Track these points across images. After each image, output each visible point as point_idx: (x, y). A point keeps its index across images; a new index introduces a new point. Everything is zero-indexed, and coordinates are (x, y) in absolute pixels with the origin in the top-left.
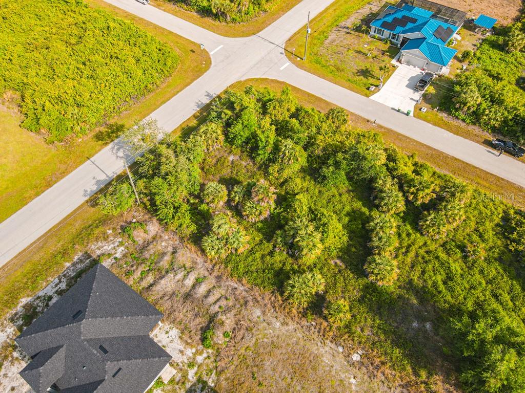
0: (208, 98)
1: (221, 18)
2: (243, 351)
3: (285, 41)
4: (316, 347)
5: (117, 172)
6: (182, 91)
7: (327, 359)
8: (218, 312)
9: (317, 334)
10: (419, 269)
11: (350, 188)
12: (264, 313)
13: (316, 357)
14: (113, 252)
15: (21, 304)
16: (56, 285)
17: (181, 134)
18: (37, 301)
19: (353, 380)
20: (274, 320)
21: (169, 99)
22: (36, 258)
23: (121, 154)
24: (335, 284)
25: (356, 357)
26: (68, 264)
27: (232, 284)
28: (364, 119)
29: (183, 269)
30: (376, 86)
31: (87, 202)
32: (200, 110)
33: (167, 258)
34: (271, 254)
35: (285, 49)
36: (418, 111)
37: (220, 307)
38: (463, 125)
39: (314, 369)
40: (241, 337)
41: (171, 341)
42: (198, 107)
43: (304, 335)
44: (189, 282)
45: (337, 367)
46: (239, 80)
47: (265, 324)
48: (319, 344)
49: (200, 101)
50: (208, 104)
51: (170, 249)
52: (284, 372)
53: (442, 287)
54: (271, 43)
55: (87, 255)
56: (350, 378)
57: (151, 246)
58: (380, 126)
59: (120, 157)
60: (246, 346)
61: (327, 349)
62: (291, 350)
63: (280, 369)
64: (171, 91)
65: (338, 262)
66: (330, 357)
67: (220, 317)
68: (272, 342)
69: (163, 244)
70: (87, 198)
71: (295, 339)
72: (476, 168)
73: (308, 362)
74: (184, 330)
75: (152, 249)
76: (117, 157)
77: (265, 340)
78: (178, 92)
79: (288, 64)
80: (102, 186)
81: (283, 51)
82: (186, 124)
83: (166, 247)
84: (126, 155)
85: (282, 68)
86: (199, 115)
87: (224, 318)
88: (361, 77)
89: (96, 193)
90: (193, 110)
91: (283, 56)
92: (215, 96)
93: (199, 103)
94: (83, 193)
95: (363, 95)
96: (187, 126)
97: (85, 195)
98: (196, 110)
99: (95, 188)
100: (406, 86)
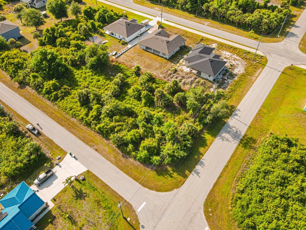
0: (198, 171)
2: (165, 68)
5: (231, 120)
6: (217, 178)
12: (159, 75)
15: (236, 78)
16: (228, 82)
17: (206, 142)
18: (232, 78)
20: (156, 74)
21: (224, 170)
22: (241, 89)
26: (228, 87)
28: (98, 152)
32: (200, 160)
41: (185, 69)
42: (202, 162)
46: (178, 189)
49: (203, 167)
50: (196, 165)
70: (237, 108)
74: (182, 71)
76: (235, 128)
78: (220, 177)
80: (233, 113)
82: (206, 149)
84: (231, 129)
85: (144, 203)
86: (200, 156)
87: (171, 72)
88: (84, 191)
89: (234, 110)
90: (204, 160)
91: (142, 223)
92: (193, 173)
93: (202, 166)
94: (240, 110)
95: (91, 172)
96: (204, 148)
97: (239, 110)
98: (203, 159)
99: (236, 112)
100: (58, 178)
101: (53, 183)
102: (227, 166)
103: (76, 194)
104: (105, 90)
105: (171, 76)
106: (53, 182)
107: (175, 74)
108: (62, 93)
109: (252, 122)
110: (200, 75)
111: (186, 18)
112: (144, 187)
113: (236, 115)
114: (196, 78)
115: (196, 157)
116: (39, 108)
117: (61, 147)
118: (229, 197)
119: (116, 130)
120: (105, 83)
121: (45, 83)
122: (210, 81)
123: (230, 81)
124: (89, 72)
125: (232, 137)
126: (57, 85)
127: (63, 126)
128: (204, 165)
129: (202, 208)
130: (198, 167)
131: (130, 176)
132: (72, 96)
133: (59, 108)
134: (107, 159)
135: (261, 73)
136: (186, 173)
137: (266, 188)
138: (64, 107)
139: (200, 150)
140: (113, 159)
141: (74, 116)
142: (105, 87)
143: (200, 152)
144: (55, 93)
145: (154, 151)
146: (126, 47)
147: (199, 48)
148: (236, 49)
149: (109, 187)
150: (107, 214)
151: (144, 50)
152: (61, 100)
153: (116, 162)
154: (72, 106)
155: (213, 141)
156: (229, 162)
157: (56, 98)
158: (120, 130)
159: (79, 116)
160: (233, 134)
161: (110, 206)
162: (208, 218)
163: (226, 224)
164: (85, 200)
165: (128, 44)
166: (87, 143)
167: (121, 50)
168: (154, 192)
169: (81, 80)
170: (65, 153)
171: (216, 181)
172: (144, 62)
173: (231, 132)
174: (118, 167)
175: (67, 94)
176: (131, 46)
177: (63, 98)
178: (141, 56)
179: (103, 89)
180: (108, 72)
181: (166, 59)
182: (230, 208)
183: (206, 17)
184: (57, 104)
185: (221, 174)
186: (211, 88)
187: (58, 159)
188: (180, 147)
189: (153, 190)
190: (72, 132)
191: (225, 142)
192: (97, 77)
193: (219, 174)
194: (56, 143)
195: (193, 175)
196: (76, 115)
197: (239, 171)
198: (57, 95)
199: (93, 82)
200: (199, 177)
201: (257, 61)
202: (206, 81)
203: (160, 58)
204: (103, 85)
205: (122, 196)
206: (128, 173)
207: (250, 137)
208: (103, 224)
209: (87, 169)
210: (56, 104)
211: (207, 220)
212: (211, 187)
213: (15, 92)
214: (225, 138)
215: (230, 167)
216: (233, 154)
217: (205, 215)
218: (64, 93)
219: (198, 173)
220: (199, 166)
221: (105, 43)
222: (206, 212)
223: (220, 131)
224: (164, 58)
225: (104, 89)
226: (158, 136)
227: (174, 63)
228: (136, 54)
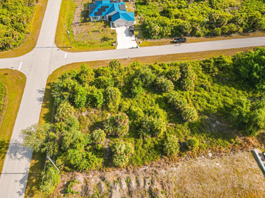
0: (41, 93)
1: (7, 48)
2: (174, 193)
3: (54, 43)
4: (196, 164)
5: (27, 167)
6: (22, 99)
7: (203, 165)
8: (150, 187)
9: (191, 159)
10: (197, 105)
11: (147, 91)
12: (166, 169)
13: (199, 168)
17: (45, 120)
19: (218, 164)
20: (172, 168)
21: (18, 108)
23: (19, 156)
24: (179, 134)
25: (210, 155)
27: (142, 169)
28: (123, 59)
29: (116, 183)
30: (115, 42)
31: (26, 197)
32: (43, 102)
33: (103, 184)
34: (145, 142)
35: (58, 47)
36: (139, 44)
37: (149, 184)
38: (158, 40)
39: (203, 173)
40: (168, 188)
42: (40, 101)
43: (187, 163)
44: (125, 186)
45: (209, 164)
46: (49, 74)
47: (171, 173)
48: (195, 162)
49: (38, 98)
50: (44, 96)
51: (99, 180)
52: (196, 185)
53: (209, 105)
54: (47, 47)
56: (216, 164)
57: (89, 187)
58: (132, 58)
59: (21, 158)
60: (173, 190)
61: (199, 161)
62: (189, 174)
63: (194, 185)
64: (15, 103)
65: (170, 124)
66: (203, 163)
67: (153, 188)
68: (181, 178)
69: (93, 180)
70: (23, 195)
71: (186, 168)
72: (177, 54)
73: (199, 172)
75: (91, 188)
76: (19, 159)
77: (177, 179)
78: (20, 101)
79: (66, 53)
80: (26, 181)
81: (58, 48)
82: (42, 114)
83: (96, 181)
84: (24, 154)
85: (65, 57)
86: (45, 105)
87: (155, 187)
88: (105, 42)
89: (27, 188)
90: (39, 104)
91: (60, 51)
92: (44, 90)
93: (39, 99)
94: (18, 195)
95: (113, 49)
96: (44, 114)
97: (20, 195)
98: (41, 104)
99: (23, 186)
100: (126, 36)
102: (17, 111)
103: (108, 38)
105: (148, 181)
106: (125, 34)
107: (147, 186)
112: (73, 63)
115: (48, 102)
117: (149, 47)
125: (19, 144)
126: (221, 64)
128: (38, 100)
130: (42, 95)
131: (87, 62)
132: (201, 73)
136: (49, 87)
139: (48, 109)
142: (192, 100)
152: (200, 64)
153: (105, 62)
160: (19, 148)
164: (100, 39)
168: (64, 65)
170: (141, 46)
171: (22, 96)
173: (22, 149)
175: (206, 70)
177: (202, 66)
180: (221, 122)
192: (217, 104)
194: (154, 46)
195: (43, 88)
198: (209, 62)
200: (37, 90)
204: (197, 101)
205: (82, 52)
209: (117, 48)
219: (40, 91)
228: (245, 186)
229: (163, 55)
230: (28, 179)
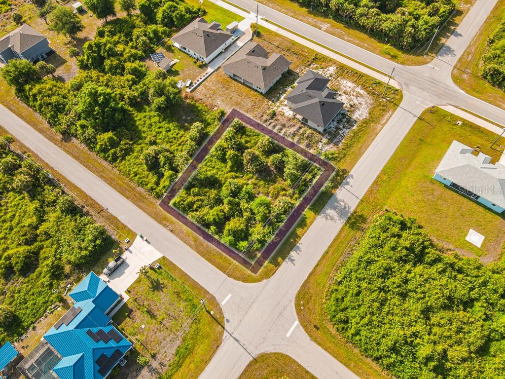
0: (292, 258)
2: (259, 110)
5: (340, 191)
14: (324, 145)
15: (356, 126)
16: (344, 133)
17: (306, 221)
18: (349, 127)
22: (360, 145)
23: (342, 203)
26: (343, 141)
28: (174, 233)
31: (349, 172)
32: (296, 244)
41: (287, 112)
42: (298, 248)
46: (268, 280)
49: (298, 254)
50: (291, 251)
53: (172, 128)
54: (237, 341)
55: (336, 144)
56: (220, 103)
70: (350, 174)
72: (119, 191)
74: (283, 115)
76: (344, 201)
78: (317, 265)
79: (223, 305)
80: (344, 181)
82: (304, 230)
84: (338, 203)
85: (230, 295)
86: (296, 239)
87: (267, 117)
88: (161, 282)
89: (346, 177)
91: (226, 317)
92: (287, 260)
93: (298, 252)
94: (354, 177)
95: (167, 259)
96: (303, 228)
97: (352, 176)
98: (299, 244)
99: (348, 180)
100: (129, 266)
101: (124, 273)
102: (327, 252)
103: (153, 284)
104: (179, 146)
105: (268, 123)
106: (125, 271)
107: (272, 121)
108: (122, 150)
109: (366, 194)
110: (307, 122)
111: (295, 15)
112: (230, 277)
113: (348, 183)
114: (300, 128)
115: (292, 240)
116: (94, 173)
117: (129, 226)
118: (324, 289)
119: (195, 207)
120: (177, 134)
121: (98, 137)
122: (319, 133)
123: (346, 131)
124: (155, 116)
125: (339, 215)
126: (114, 140)
127: (128, 198)
129: (294, 301)
130: (293, 254)
131: (212, 264)
132: (135, 154)
133: (120, 172)
134: (185, 243)
135: (390, 118)
136: (279, 261)
137: (366, 280)
138: (126, 171)
139: (297, 232)
140: (193, 243)
141: (142, 184)
142: (178, 141)
143: (297, 233)
144: (112, 151)
145: (241, 234)
146: (205, 73)
147: (309, 80)
148: (362, 76)
149: (189, 276)
150: (189, 307)
151: (231, 77)
152: (121, 161)
153: (195, 246)
154: (137, 171)
155: (314, 219)
156: (330, 246)
157: (115, 158)
158: (200, 207)
159: (147, 185)
160: (340, 210)
161: (191, 298)
162: (299, 312)
163: (318, 317)
164: (162, 291)
165: (207, 67)
166: (160, 222)
167: (198, 78)
168: (240, 283)
169: (145, 129)
170: (134, 235)
171: (313, 271)
172: (231, 98)
173: (338, 208)
174: (198, 253)
175: (128, 151)
176: (212, 70)
177: (123, 158)
178: (227, 89)
179: (176, 143)
180: (181, 116)
181: (261, 94)
182: (324, 301)
183: (325, 15)
184: (117, 167)
185: (319, 261)
186: (320, 143)
187: (127, 243)
188: (272, 231)
189: (239, 281)
190: (140, 207)
191: (329, 222)
192: (166, 125)
193: (317, 262)
194: (122, 222)
195: (287, 263)
196: (143, 183)
197: (341, 258)
198: (115, 153)
199: (161, 132)
200: (294, 264)
201: (388, 99)
202: (313, 132)
203: (253, 92)
204: (175, 138)
205: (204, 287)
206: (210, 261)
207: (360, 215)
208: (184, 317)
209: (162, 256)
210: (115, 166)
211: (298, 314)
212: (306, 277)
213: (59, 146)
214: (329, 216)
215: (330, 253)
216: (336, 237)
217: (296, 309)
218: (125, 150)
219: (292, 261)
220: (294, 252)
221: (175, 64)
222: (297, 305)
223: (324, 206)
224: (258, 92)
225: (177, 145)
226: (246, 214)
227: (273, 101)
228: (220, 86)
229: (133, 203)
230: (342, 182)
